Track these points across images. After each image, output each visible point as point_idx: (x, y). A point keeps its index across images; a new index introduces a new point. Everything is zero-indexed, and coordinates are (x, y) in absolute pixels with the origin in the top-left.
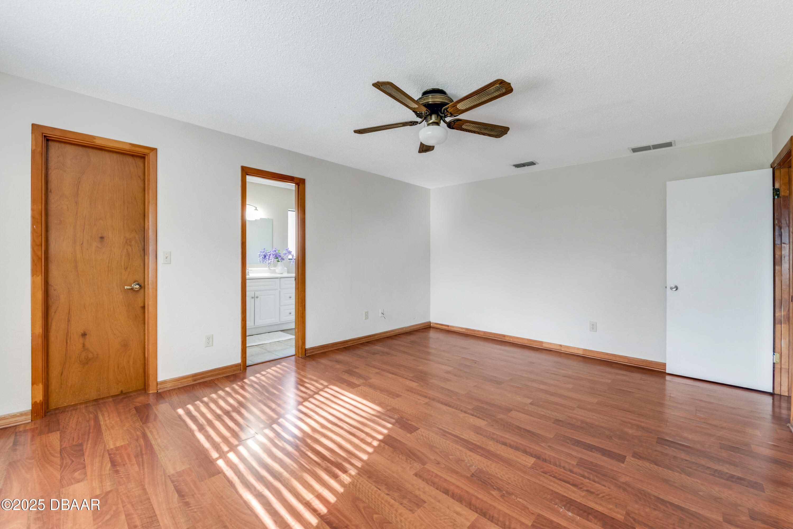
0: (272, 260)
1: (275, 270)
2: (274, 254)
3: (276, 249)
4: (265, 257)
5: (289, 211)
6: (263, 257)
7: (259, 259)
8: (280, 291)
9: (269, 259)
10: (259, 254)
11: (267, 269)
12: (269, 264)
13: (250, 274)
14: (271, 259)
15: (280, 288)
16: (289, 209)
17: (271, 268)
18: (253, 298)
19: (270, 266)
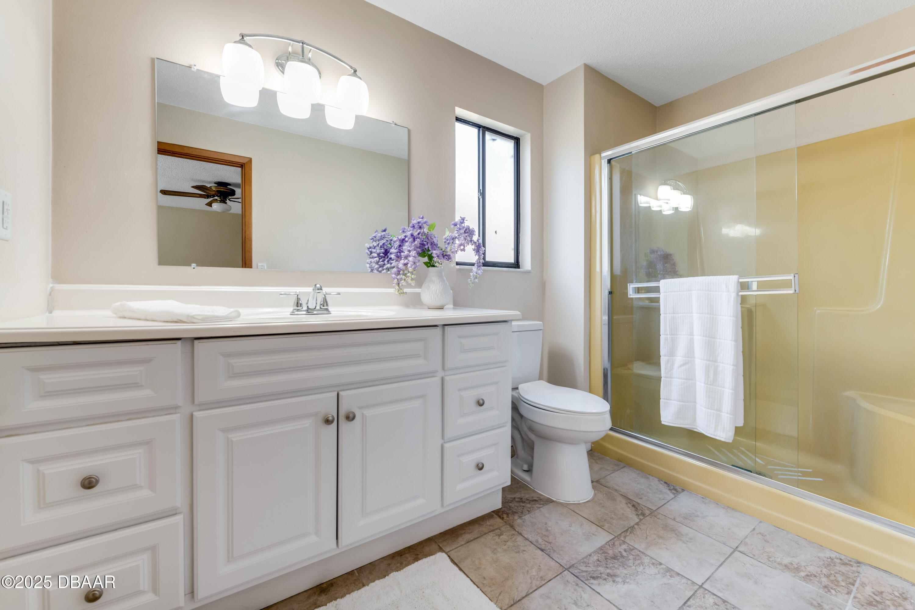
0: (411, 259)
1: (419, 294)
2: (415, 234)
3: (425, 220)
4: (386, 252)
5: (458, 119)
6: (378, 254)
7: (369, 260)
8: (443, 380)
9: (399, 257)
10: (367, 245)
11: (392, 290)
12: (398, 273)
13: (330, 309)
14: (406, 257)
15: (443, 368)
16: (461, 112)
17: (405, 290)
18: (328, 422)
19: (403, 283)
